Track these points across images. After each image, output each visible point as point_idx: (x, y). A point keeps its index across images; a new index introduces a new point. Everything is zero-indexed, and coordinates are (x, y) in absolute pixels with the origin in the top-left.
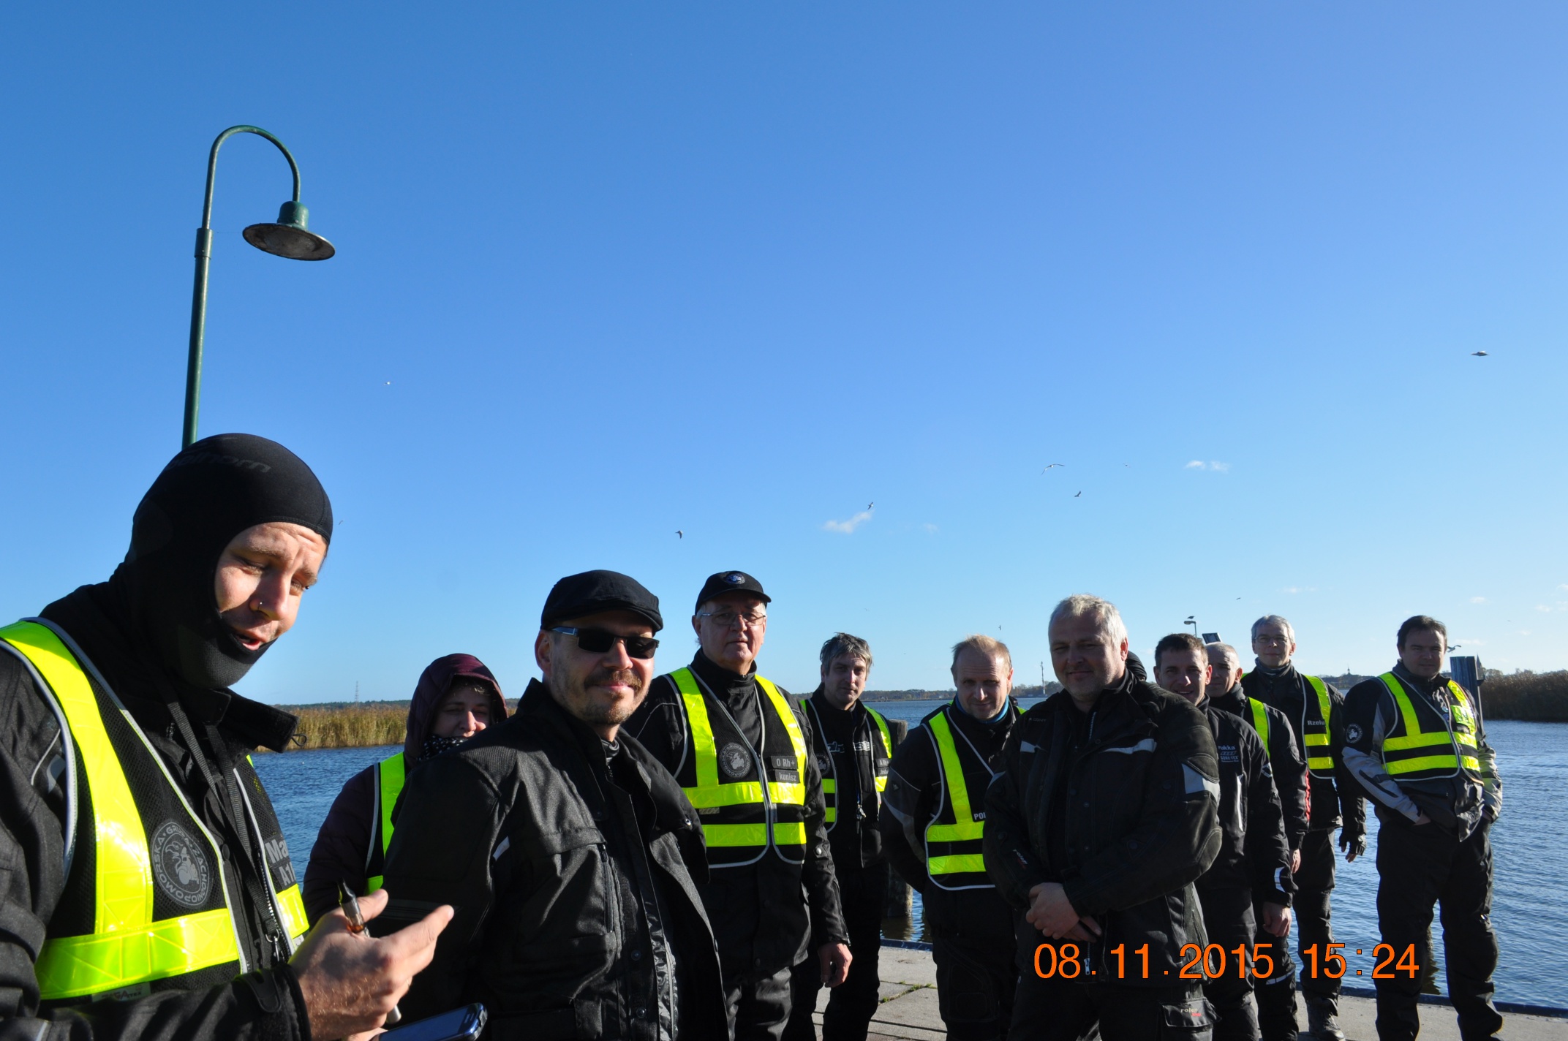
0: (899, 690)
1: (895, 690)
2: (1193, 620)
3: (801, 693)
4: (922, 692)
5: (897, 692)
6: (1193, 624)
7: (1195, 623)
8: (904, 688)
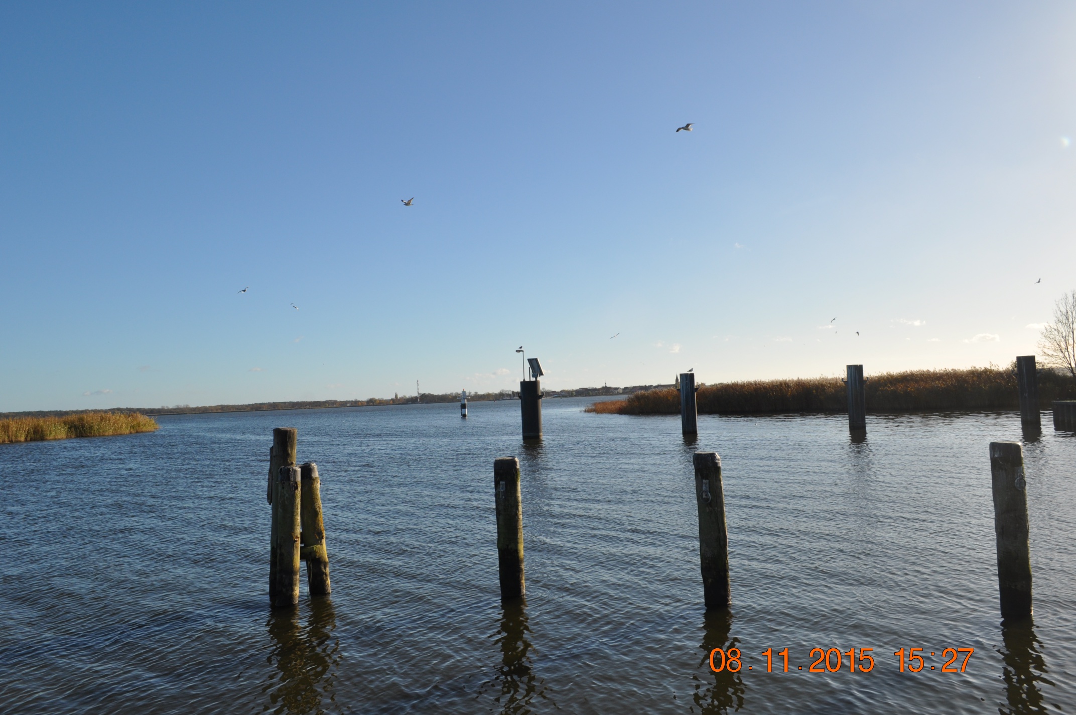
0: (319, 400)
1: (316, 400)
2: (522, 349)
3: (247, 404)
4: (335, 402)
5: (318, 402)
6: (521, 352)
7: (523, 351)
8: (323, 399)
